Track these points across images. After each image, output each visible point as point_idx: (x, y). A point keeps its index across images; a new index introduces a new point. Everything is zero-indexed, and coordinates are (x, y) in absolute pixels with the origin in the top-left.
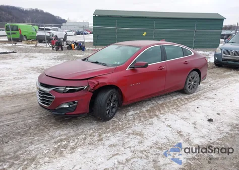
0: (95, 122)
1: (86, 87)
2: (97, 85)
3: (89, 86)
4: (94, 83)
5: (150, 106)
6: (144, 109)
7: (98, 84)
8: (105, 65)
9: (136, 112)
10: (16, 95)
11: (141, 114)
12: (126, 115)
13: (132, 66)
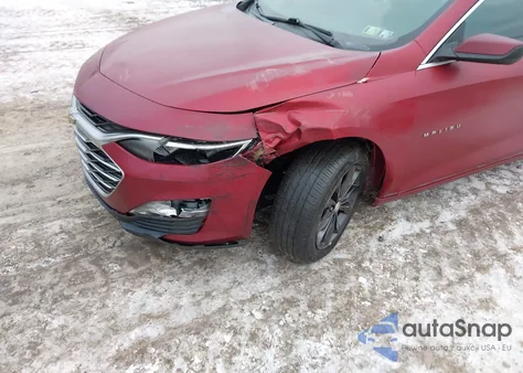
0: (270, 259)
1: (245, 144)
2: (291, 136)
3: (257, 140)
4: (280, 129)
5: (465, 201)
6: (447, 216)
7: (298, 133)
8: (325, 38)
9: (417, 227)
10: (41, 107)
11: (437, 243)
12: (381, 239)
13: (441, 54)
